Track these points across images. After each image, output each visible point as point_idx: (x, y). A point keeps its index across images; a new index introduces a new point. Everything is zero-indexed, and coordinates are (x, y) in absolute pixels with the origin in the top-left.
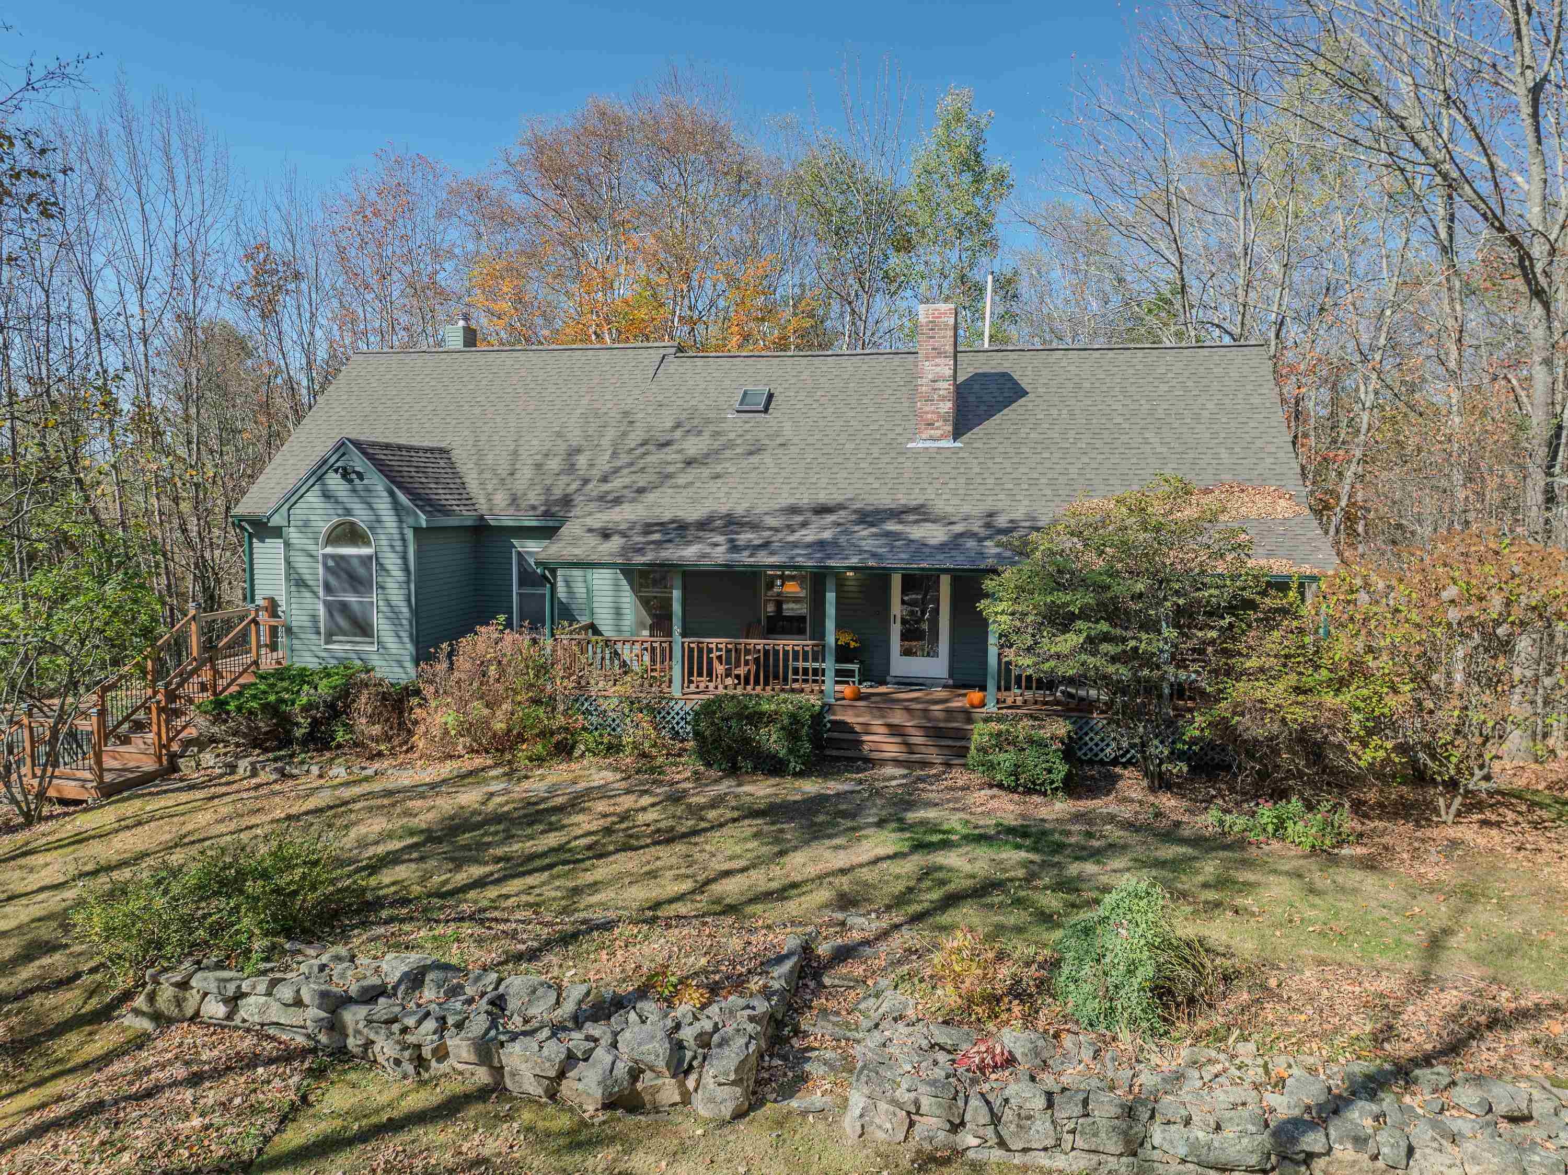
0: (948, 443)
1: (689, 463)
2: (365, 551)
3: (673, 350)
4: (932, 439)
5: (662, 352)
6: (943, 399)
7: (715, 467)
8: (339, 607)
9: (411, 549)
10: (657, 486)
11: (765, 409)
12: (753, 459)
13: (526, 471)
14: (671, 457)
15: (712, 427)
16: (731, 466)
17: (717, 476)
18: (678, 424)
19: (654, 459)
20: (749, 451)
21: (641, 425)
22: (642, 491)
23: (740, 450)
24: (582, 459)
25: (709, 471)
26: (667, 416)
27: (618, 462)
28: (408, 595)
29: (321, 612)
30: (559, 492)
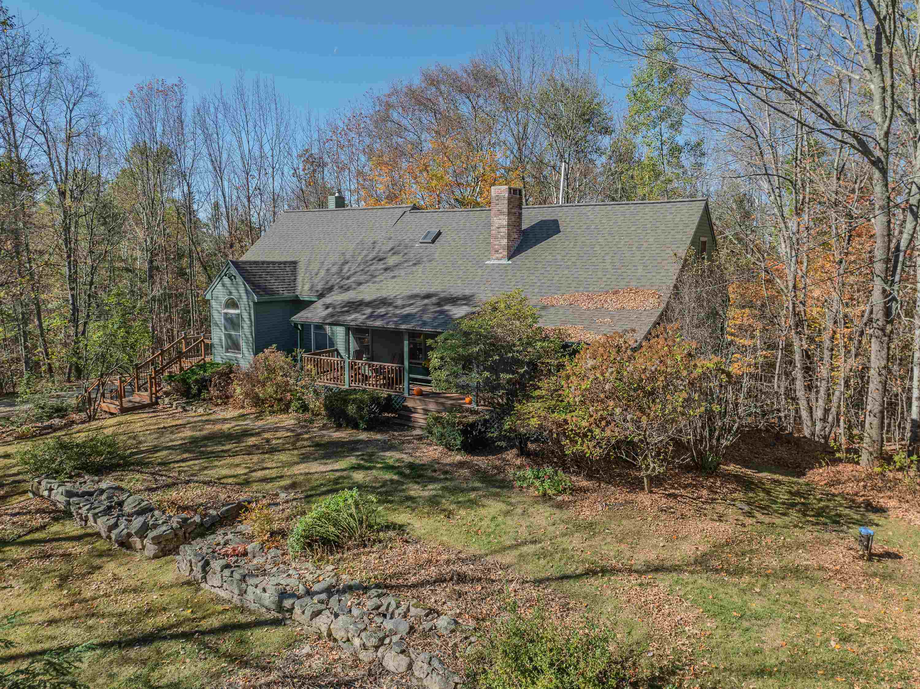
0: (505, 262)
1: (386, 269)
2: (237, 311)
3: (409, 209)
4: (498, 259)
5: (405, 210)
6: (502, 237)
7: (396, 273)
8: (229, 336)
9: (252, 312)
10: (367, 282)
11: (433, 242)
12: (414, 268)
13: (322, 273)
14: (381, 266)
15: (406, 251)
16: (403, 273)
17: (394, 277)
18: (392, 249)
19: (373, 268)
20: (415, 264)
21: (377, 249)
22: (360, 284)
23: (411, 263)
24: (346, 268)
25: (392, 274)
26: (390, 245)
27: (358, 269)
28: (251, 332)
29: (223, 338)
30: (330, 284)
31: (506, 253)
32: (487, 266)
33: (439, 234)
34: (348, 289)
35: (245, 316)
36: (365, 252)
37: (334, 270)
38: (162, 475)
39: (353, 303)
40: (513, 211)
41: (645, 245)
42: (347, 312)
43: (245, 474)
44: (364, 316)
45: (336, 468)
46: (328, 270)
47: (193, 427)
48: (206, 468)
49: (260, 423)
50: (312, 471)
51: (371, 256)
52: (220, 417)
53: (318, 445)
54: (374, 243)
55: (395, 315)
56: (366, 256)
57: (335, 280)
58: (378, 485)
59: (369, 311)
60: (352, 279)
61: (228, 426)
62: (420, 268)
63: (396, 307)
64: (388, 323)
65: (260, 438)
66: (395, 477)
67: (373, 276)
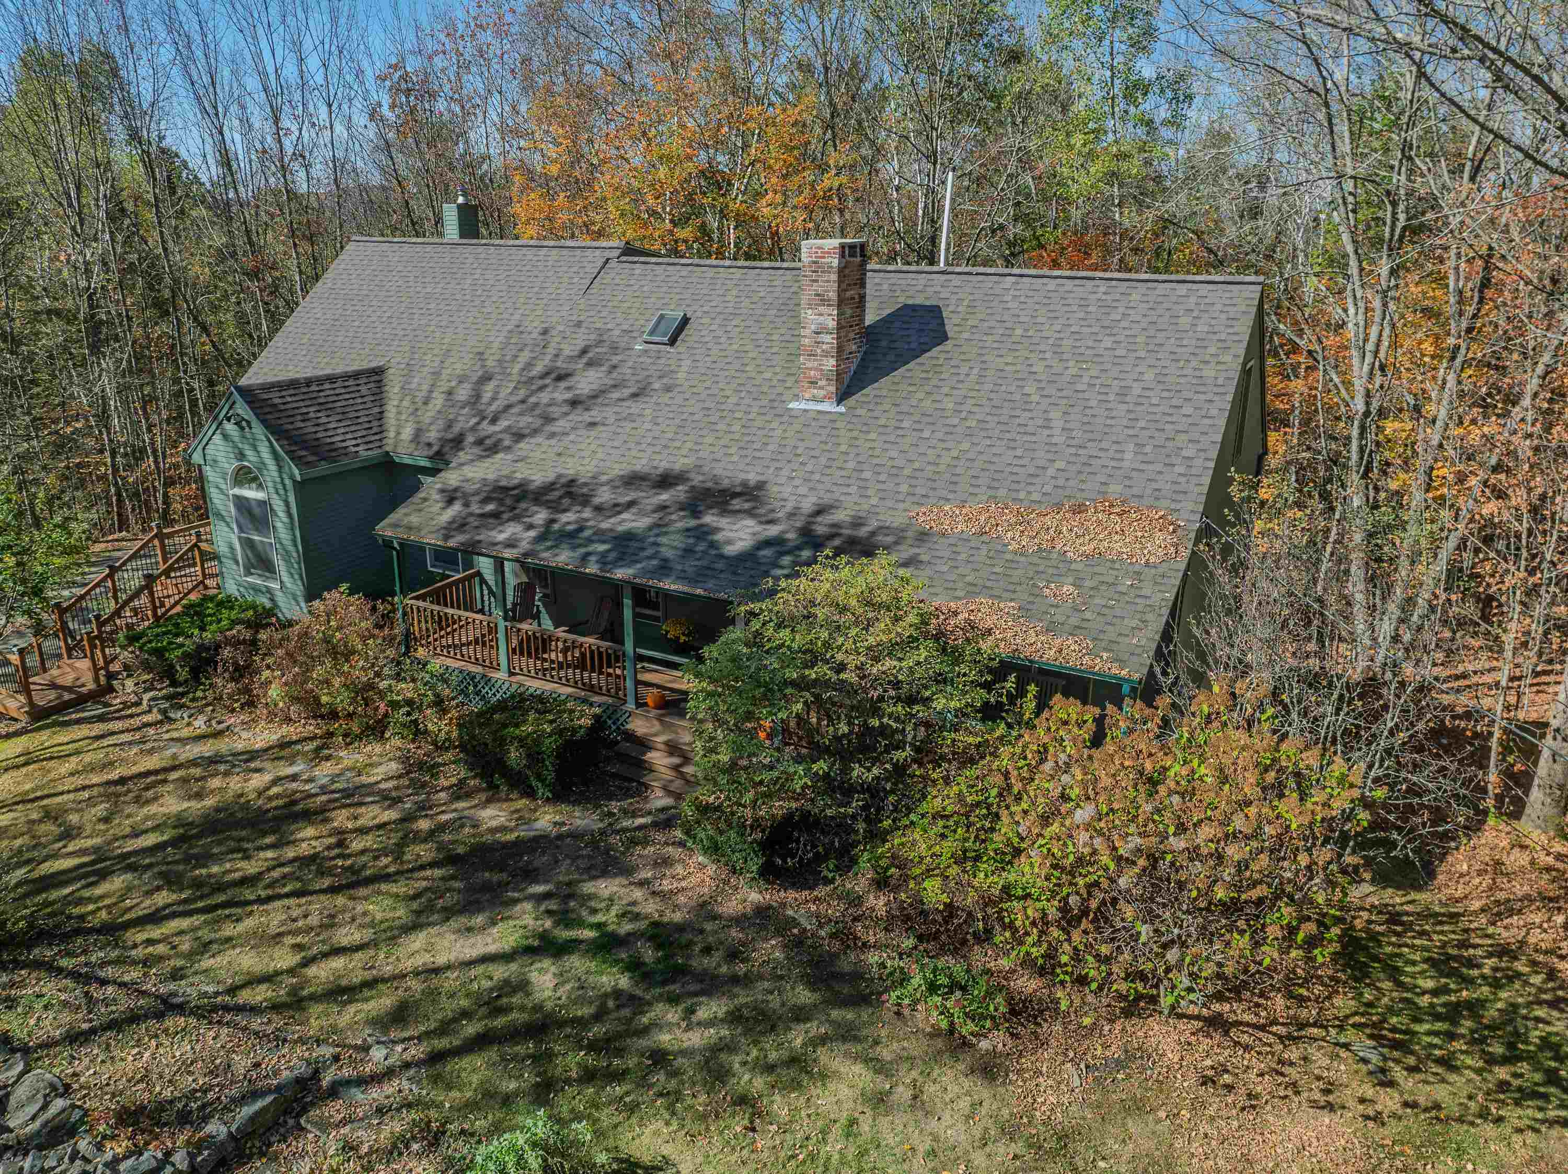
0: (829, 407)
1: (574, 403)
2: (260, 496)
3: (617, 253)
4: (814, 399)
5: (608, 254)
6: (826, 354)
7: (595, 414)
8: (248, 544)
9: (292, 499)
10: (535, 432)
11: (672, 342)
12: (635, 407)
13: (438, 400)
14: (561, 395)
15: (615, 359)
16: (609, 414)
17: (593, 424)
18: (584, 352)
19: (544, 397)
20: (635, 395)
21: (551, 350)
22: (519, 436)
23: (627, 392)
24: (488, 390)
25: (587, 417)
26: (580, 339)
27: (514, 399)
28: (294, 541)
29: (238, 546)
30: (456, 429)
31: (833, 389)
32: (793, 416)
33: (685, 321)
34: (494, 449)
35: (278, 505)
36: (525, 356)
37: (463, 393)
38: (104, 982)
39: (506, 489)
40: (848, 294)
41: (1137, 390)
42: (496, 515)
43: (291, 971)
44: (532, 533)
45: (492, 949)
46: (450, 393)
47: (185, 780)
48: (204, 947)
49: (324, 772)
50: (441, 960)
51: (539, 368)
52: (240, 746)
53: (451, 859)
54: (545, 332)
55: (600, 535)
56: (529, 365)
57: (466, 420)
58: (585, 1011)
59: (540, 516)
60: (503, 424)
61: (257, 781)
62: (645, 408)
63: (598, 509)
64: (585, 558)
65: (325, 829)
66: (624, 982)
67: (548, 419)
